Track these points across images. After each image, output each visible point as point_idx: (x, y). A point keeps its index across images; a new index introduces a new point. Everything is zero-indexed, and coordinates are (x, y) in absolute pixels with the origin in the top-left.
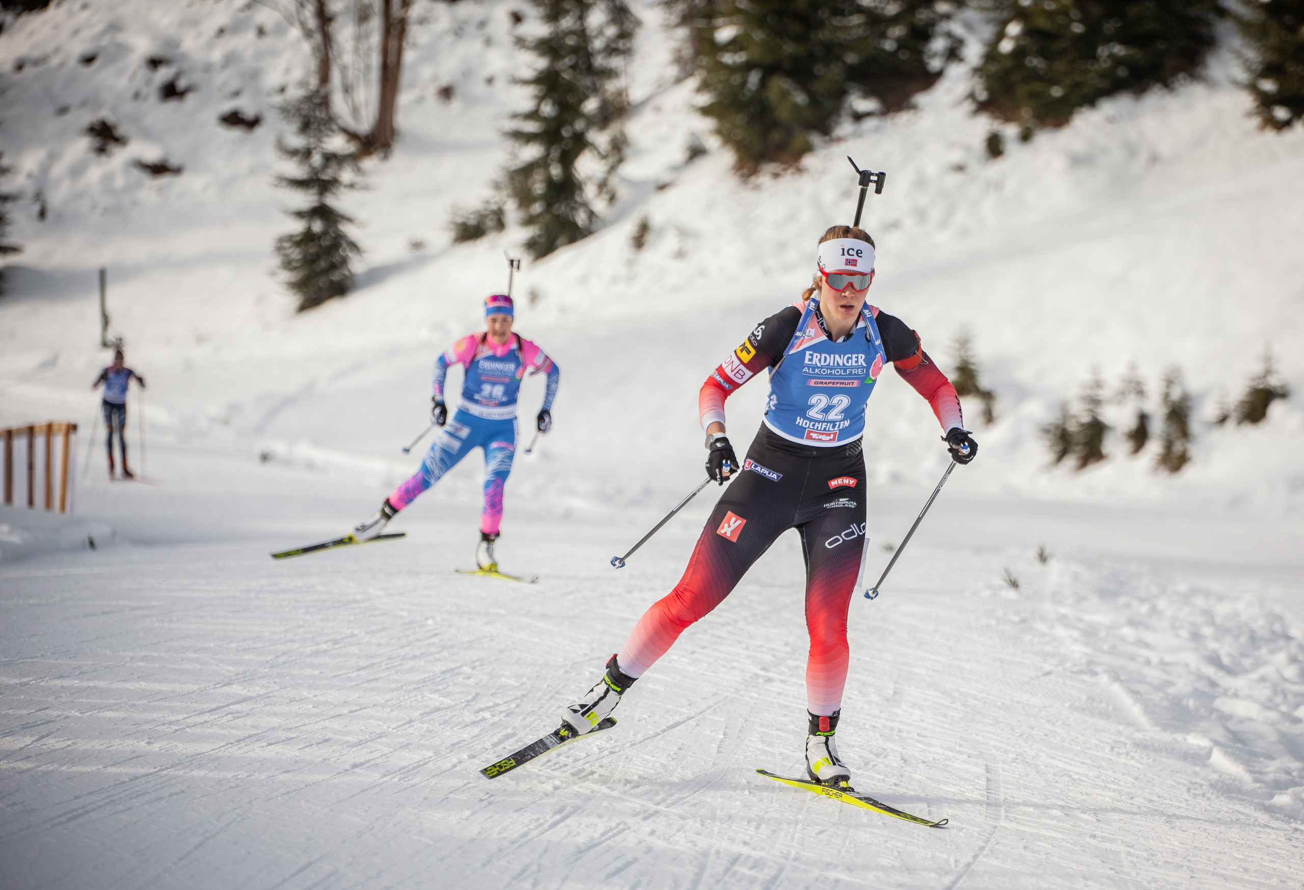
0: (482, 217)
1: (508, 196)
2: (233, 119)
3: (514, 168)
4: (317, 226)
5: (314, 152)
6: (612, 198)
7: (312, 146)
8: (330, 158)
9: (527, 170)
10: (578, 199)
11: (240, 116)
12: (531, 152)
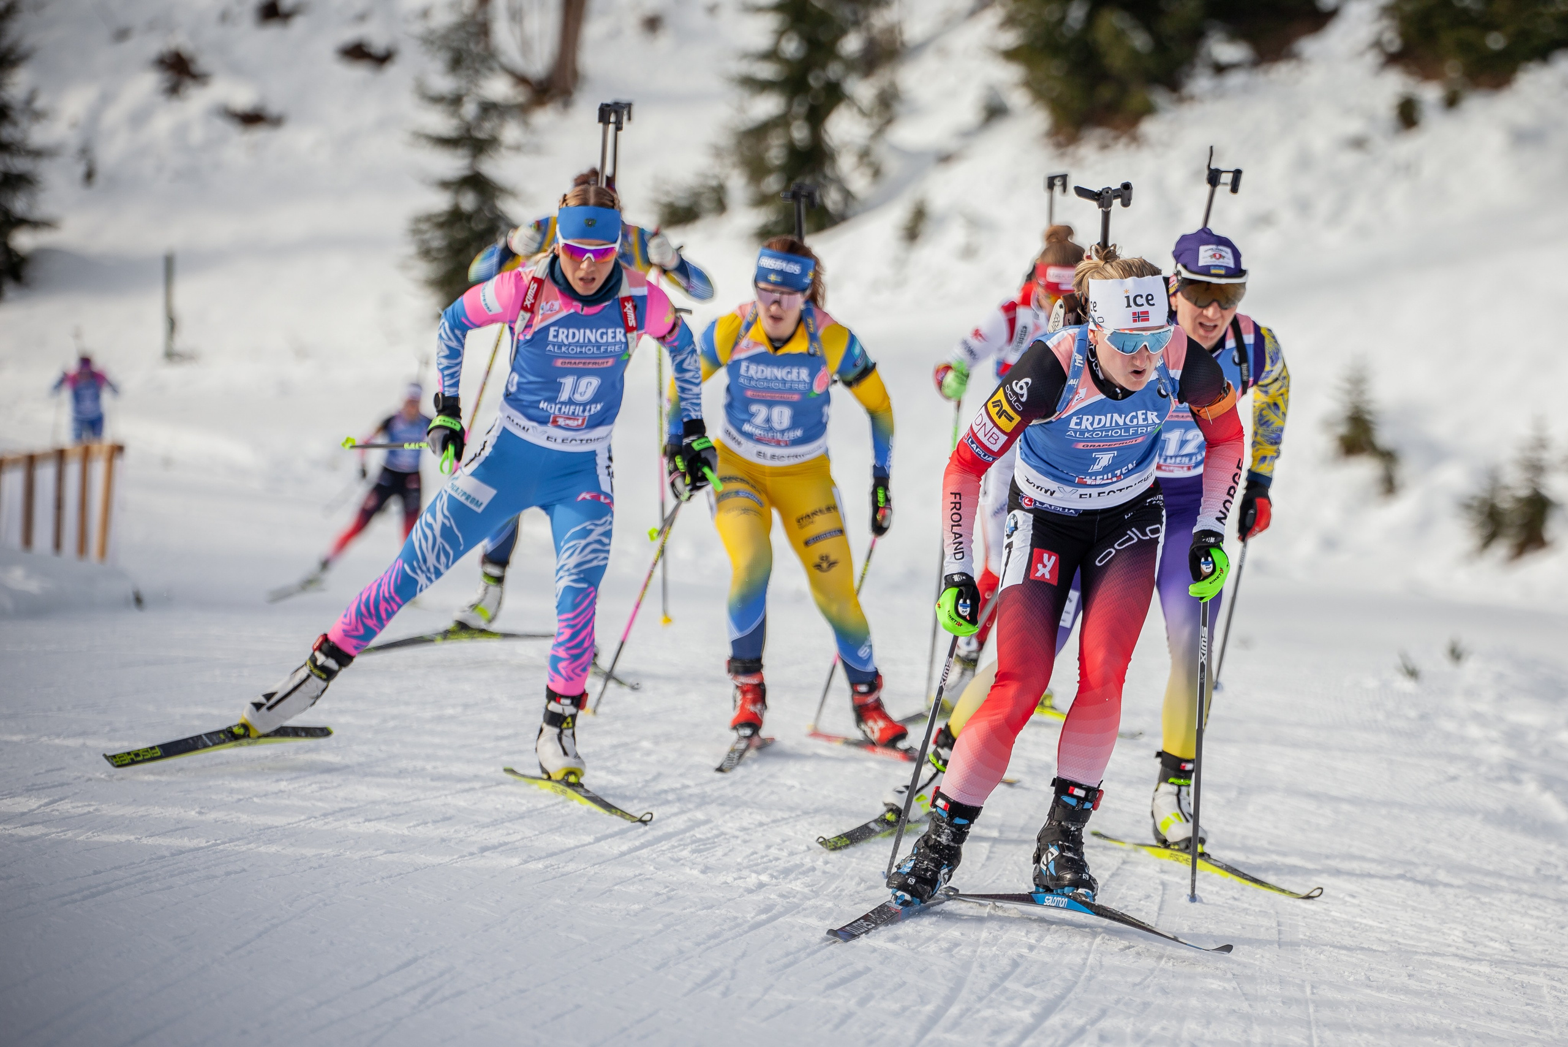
0: (696, 195)
1: (734, 166)
2: (357, 52)
3: (743, 128)
4: (468, 201)
5: (465, 99)
6: (877, 173)
7: (463, 92)
8: (488, 108)
9: (759, 132)
10: (828, 171)
11: (365, 49)
12: (767, 106)
